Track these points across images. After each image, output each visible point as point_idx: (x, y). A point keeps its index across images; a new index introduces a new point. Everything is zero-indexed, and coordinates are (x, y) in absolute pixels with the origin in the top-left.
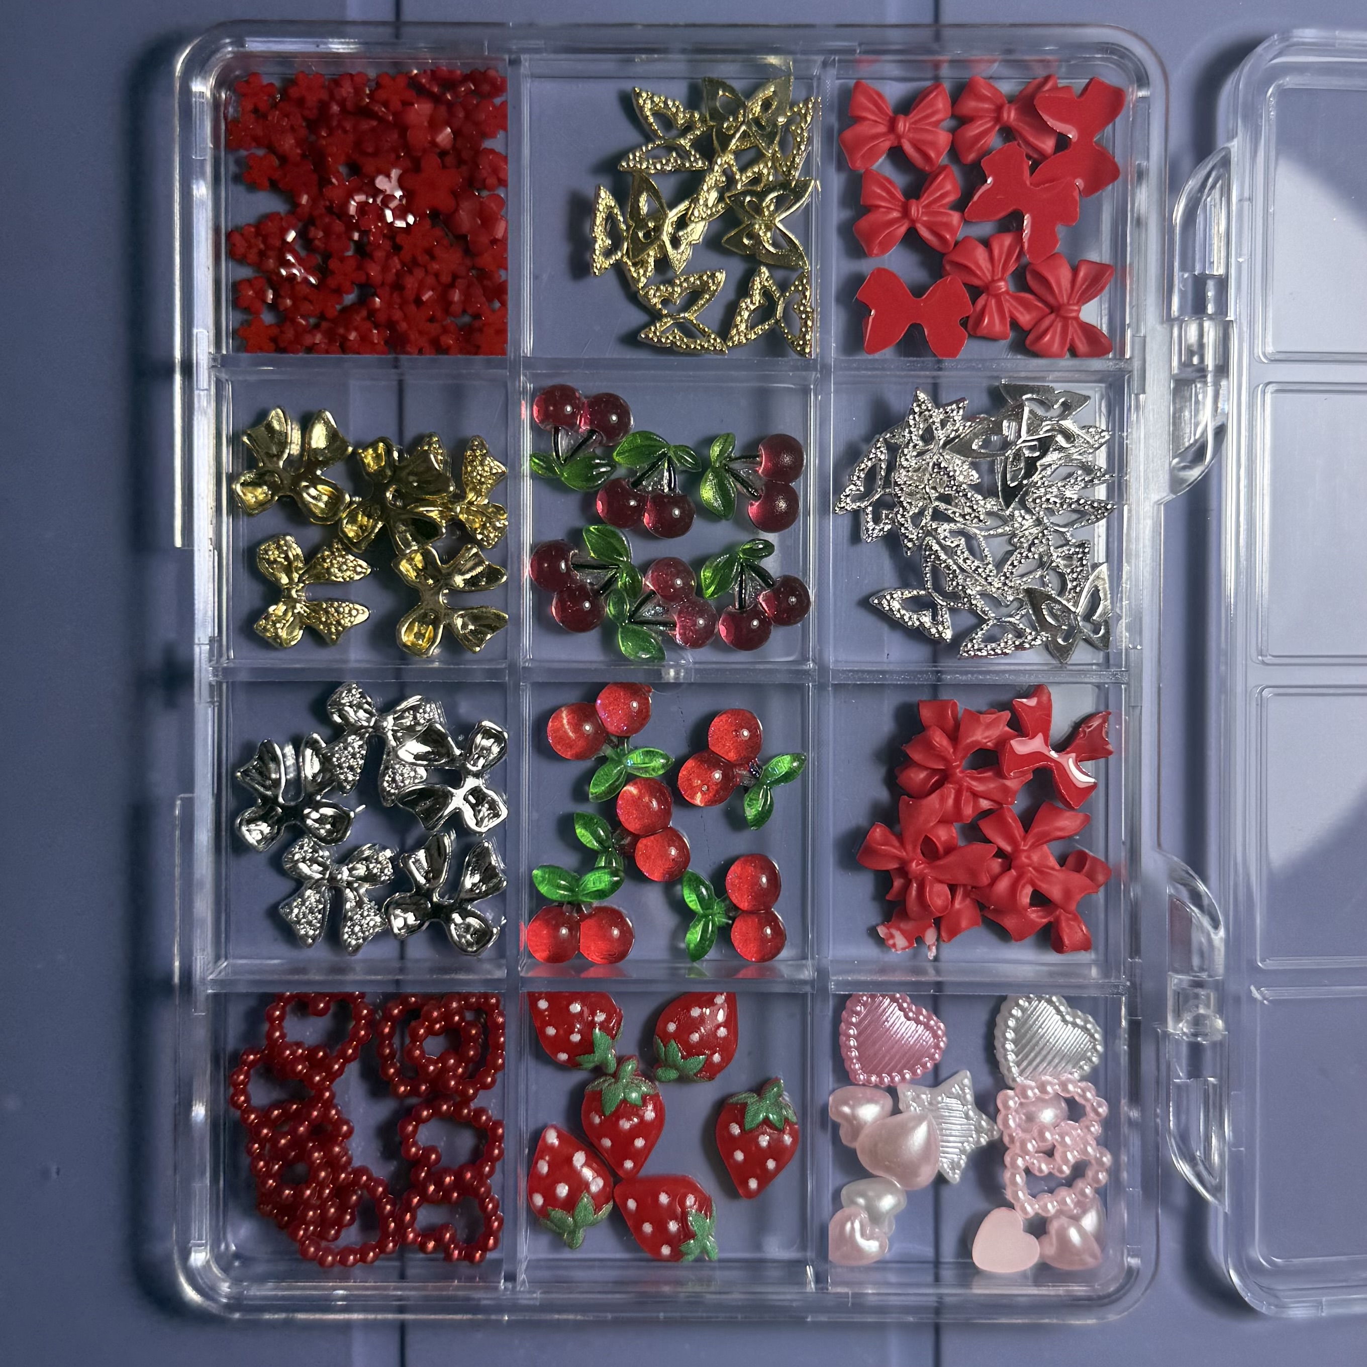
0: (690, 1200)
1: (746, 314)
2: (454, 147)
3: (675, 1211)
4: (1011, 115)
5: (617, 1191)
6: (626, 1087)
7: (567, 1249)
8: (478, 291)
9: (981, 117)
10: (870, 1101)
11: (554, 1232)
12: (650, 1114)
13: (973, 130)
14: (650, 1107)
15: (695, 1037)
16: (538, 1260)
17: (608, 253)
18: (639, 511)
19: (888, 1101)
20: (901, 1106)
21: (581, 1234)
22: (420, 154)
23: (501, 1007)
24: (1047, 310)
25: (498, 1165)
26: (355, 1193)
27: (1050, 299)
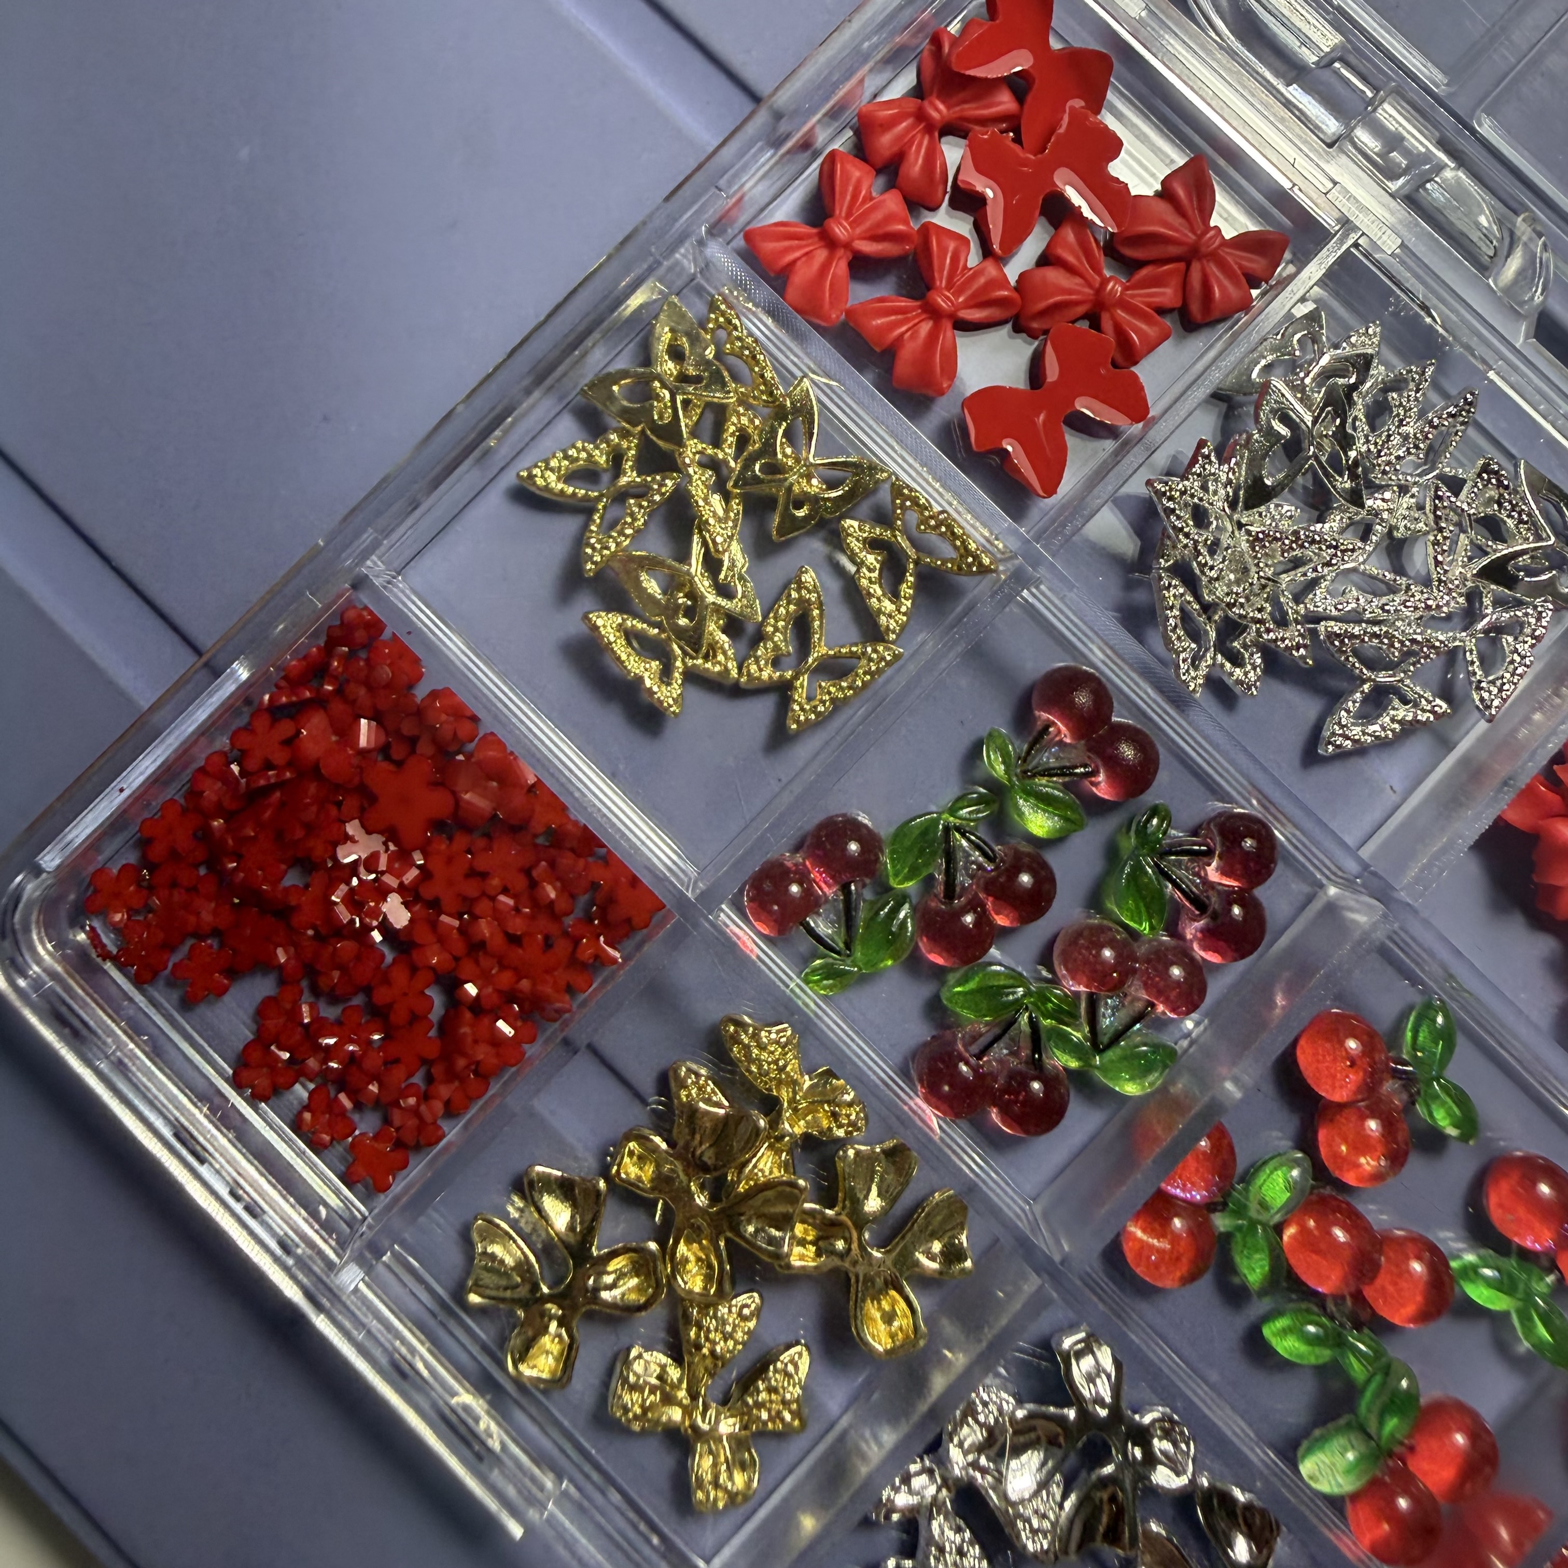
1: (877, 589)
2: (387, 734)
4: (938, 110)
8: (566, 860)
9: (911, 142)
13: (915, 166)
17: (666, 675)
22: (356, 780)
24: (1182, 266)
27: (1173, 250)
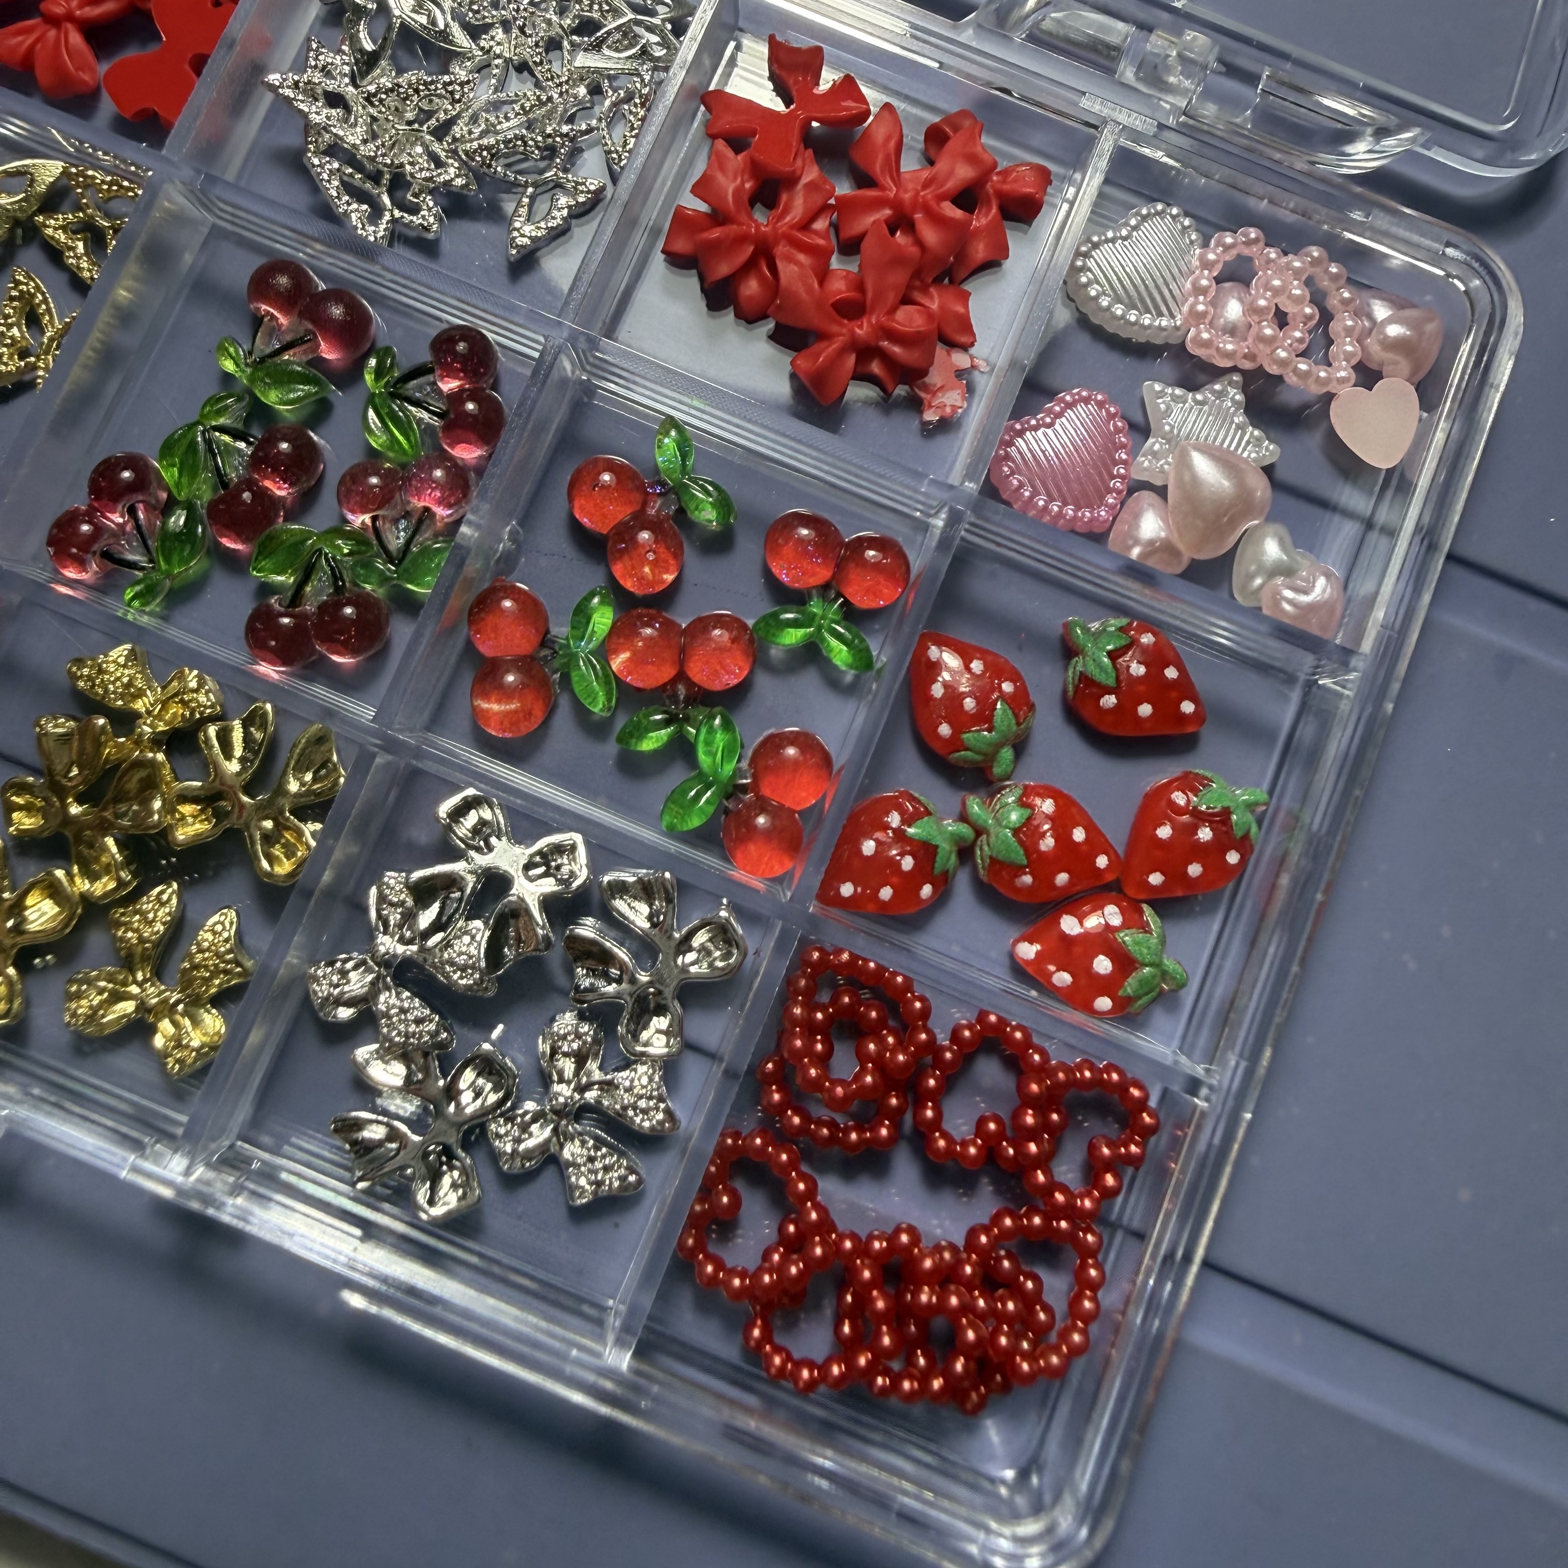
0: (1179, 798)
3: (1185, 825)
5: (1131, 892)
6: (998, 822)
7: (1183, 992)
10: (1137, 516)
11: (1154, 1000)
12: (1048, 806)
14: (1038, 801)
15: (969, 704)
16: (1184, 1037)
18: (262, 495)
19: (1146, 496)
20: (1158, 483)
21: (1169, 964)
23: (829, 949)
25: (1036, 1040)
26: (999, 1260)
